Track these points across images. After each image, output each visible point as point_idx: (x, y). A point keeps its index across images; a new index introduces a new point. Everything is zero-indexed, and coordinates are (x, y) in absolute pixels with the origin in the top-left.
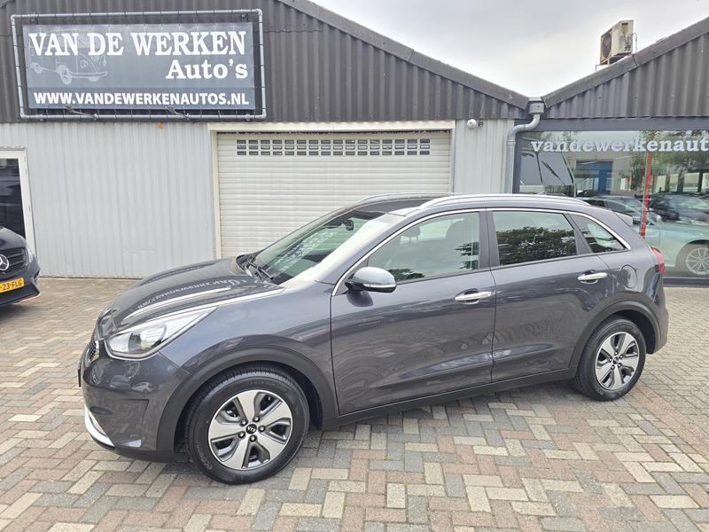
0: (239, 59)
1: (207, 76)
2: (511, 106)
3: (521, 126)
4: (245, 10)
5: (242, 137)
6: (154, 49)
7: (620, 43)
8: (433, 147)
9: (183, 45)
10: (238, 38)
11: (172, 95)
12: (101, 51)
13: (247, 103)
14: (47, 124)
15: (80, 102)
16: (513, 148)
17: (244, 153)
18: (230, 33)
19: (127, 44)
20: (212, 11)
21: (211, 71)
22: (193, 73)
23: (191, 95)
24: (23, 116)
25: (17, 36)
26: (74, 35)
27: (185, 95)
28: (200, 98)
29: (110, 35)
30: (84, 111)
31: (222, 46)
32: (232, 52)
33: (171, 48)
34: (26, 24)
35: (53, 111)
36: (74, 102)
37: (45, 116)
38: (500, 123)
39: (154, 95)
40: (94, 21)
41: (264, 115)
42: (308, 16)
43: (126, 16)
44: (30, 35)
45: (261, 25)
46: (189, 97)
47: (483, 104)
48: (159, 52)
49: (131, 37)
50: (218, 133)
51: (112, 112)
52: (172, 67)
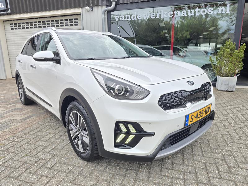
5: (11, 22)
8: (79, 22)
16: (104, 19)
17: (13, 29)
38: (100, 7)
41: (9, 11)
50: (4, 21)
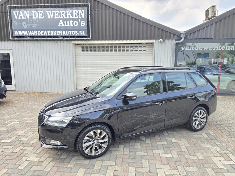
0: (82, 19)
1: (71, 25)
2: (174, 35)
3: (177, 41)
4: (84, 3)
5: (83, 46)
6: (54, 16)
7: (212, 13)
8: (147, 49)
9: (64, 15)
10: (82, 12)
11: (60, 32)
12: (37, 17)
13: (85, 34)
14: (19, 41)
15: (30, 34)
16: (175, 49)
17: (84, 51)
18: (79, 11)
19: (45, 15)
20: (73, 4)
21: (73, 23)
22: (67, 24)
23: (66, 32)
24: (11, 39)
25: (9, 12)
26: (27, 12)
27: (64, 32)
28: (69, 32)
29: (39, 12)
30: (31, 37)
31: (76, 15)
32: (80, 17)
33: (60, 16)
34: (12, 8)
35: (21, 37)
36: (28, 34)
37: (18, 39)
38: (170, 41)
39: (54, 31)
40: (34, 7)
41: (90, 38)
42: (105, 4)
43: (45, 5)
44: (13, 12)
45: (89, 8)
46: (65, 32)
47: (164, 34)
48: (56, 17)
49: (46, 13)
50: (75, 44)
51: (40, 37)
52: (60, 22)
